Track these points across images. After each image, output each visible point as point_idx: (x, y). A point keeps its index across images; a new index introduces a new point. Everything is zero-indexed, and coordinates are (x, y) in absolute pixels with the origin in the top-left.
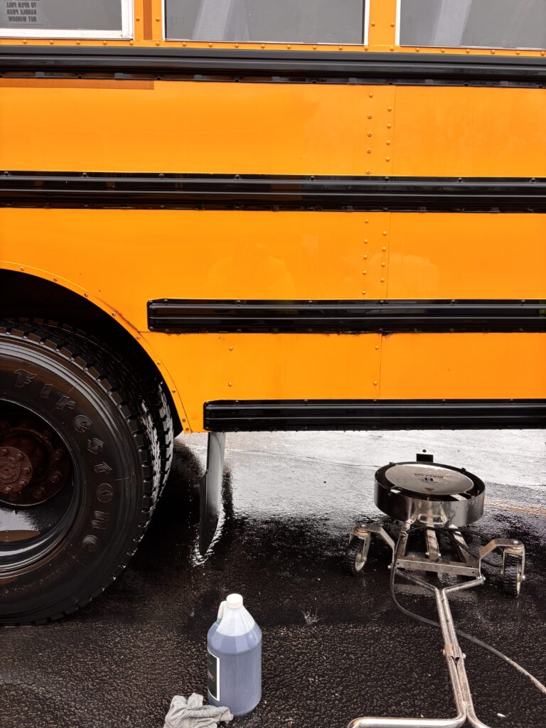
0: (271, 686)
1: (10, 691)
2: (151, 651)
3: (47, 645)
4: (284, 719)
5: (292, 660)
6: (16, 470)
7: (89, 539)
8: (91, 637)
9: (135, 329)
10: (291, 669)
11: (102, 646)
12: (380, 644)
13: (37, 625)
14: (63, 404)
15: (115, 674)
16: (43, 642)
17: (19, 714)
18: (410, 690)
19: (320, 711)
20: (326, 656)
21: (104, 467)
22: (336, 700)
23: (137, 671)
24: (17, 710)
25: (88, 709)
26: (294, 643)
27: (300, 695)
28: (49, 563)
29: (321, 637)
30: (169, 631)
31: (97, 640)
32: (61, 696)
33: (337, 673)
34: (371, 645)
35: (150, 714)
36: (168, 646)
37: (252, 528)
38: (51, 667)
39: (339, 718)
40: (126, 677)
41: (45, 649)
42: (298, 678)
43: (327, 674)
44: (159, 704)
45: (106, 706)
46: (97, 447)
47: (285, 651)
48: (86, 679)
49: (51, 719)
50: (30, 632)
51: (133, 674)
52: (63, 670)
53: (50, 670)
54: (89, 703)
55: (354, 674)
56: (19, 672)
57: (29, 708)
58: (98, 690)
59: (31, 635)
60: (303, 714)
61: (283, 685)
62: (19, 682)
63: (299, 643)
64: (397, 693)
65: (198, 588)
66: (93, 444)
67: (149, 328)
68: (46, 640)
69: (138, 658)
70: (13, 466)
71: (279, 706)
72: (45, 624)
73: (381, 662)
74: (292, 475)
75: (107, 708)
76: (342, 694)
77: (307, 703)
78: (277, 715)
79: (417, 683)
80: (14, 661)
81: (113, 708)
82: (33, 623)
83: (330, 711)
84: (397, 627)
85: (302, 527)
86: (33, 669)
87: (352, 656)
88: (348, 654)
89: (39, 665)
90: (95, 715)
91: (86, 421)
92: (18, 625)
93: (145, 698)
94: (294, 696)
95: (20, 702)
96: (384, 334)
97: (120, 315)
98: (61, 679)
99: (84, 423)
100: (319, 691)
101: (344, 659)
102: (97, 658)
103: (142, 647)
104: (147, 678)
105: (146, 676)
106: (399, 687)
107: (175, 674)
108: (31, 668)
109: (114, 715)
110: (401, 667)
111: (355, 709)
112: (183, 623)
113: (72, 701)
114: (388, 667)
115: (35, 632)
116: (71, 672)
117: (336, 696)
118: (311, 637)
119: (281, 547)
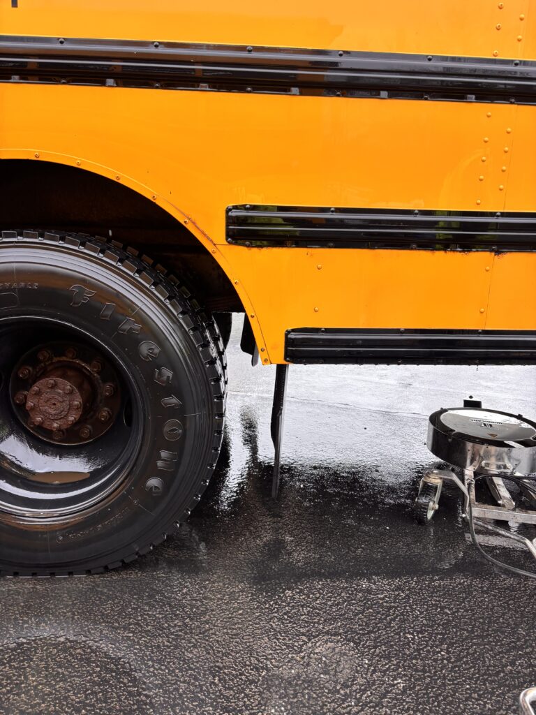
0: (368, 644)
1: (76, 649)
2: (225, 604)
3: (108, 597)
4: (393, 681)
5: (383, 614)
6: (64, 404)
7: (154, 482)
8: (155, 587)
9: (211, 241)
10: (384, 625)
11: (169, 598)
12: (473, 598)
13: (93, 575)
14: (127, 327)
15: (191, 629)
16: (103, 594)
17: (91, 675)
18: (521, 648)
19: (430, 672)
20: (418, 610)
21: (173, 400)
22: (444, 659)
23: (214, 626)
24: (88, 671)
25: (169, 670)
26: (380, 596)
27: (403, 654)
28: (108, 507)
29: (407, 590)
30: (240, 582)
31: (162, 590)
32: (135, 654)
33: (436, 629)
34: (464, 599)
35: (241, 674)
36: (242, 599)
37: (301, 474)
38: (117, 621)
39: (454, 680)
40: (204, 632)
41: (106, 601)
42: (395, 634)
43: (426, 631)
44: (248, 663)
45: (189, 666)
46: (165, 378)
47: (372, 605)
48: (159, 635)
49: (129, 682)
50: (86, 582)
51: (212, 629)
52: (131, 624)
53: (116, 625)
54: (169, 663)
55: (455, 630)
56: (82, 628)
57: (101, 668)
58: (176, 647)
59: (87, 585)
60: (411, 675)
61: (380, 642)
62: (84, 639)
63: (386, 596)
64: (508, 651)
65: (259, 536)
66: (160, 374)
67: (227, 240)
68: (105, 591)
69: (213, 610)
70: (61, 400)
71: (383, 666)
72: (102, 573)
73: (480, 618)
74: (328, 421)
75: (191, 669)
76: (448, 652)
77: (412, 663)
78: (383, 676)
79: (526, 641)
80: (74, 614)
81: (197, 668)
82: (89, 572)
83: (441, 671)
84: (486, 579)
85: (354, 473)
86: (97, 624)
87: (447, 610)
88: (442, 608)
89: (103, 619)
90: (178, 677)
91: (153, 347)
92: (70, 574)
93: (230, 657)
94: (396, 654)
95: (89, 661)
96: (498, 252)
97: (194, 223)
98: (131, 635)
99: (150, 349)
100: (423, 649)
101: (439, 613)
102: (167, 611)
103: (214, 599)
104: (228, 634)
105: (225, 630)
106: (508, 644)
107: (258, 629)
108: (95, 622)
109: (200, 675)
110: (503, 623)
111: (468, 669)
112: (253, 573)
113: (149, 660)
114: (489, 622)
115: (91, 581)
116: (141, 627)
117: (442, 655)
118: (396, 590)
119: (338, 494)
